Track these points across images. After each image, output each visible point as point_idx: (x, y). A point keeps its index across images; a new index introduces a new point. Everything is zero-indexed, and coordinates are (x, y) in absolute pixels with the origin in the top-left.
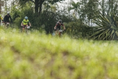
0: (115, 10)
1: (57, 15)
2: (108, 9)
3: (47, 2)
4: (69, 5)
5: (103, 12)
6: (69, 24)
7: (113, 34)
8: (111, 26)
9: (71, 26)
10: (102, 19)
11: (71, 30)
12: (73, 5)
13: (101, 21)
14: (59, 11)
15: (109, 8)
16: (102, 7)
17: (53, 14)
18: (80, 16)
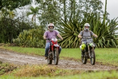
0: (77, 16)
1: (16, 22)
2: (70, 15)
3: (5, 8)
4: (28, 10)
5: (66, 18)
6: (30, 32)
7: (76, 41)
8: (74, 32)
9: (31, 34)
10: (64, 25)
11: (31, 38)
12: (31, 10)
13: (63, 27)
14: (18, 18)
15: (72, 14)
16: (64, 13)
17: (12, 21)
18: (41, 23)
